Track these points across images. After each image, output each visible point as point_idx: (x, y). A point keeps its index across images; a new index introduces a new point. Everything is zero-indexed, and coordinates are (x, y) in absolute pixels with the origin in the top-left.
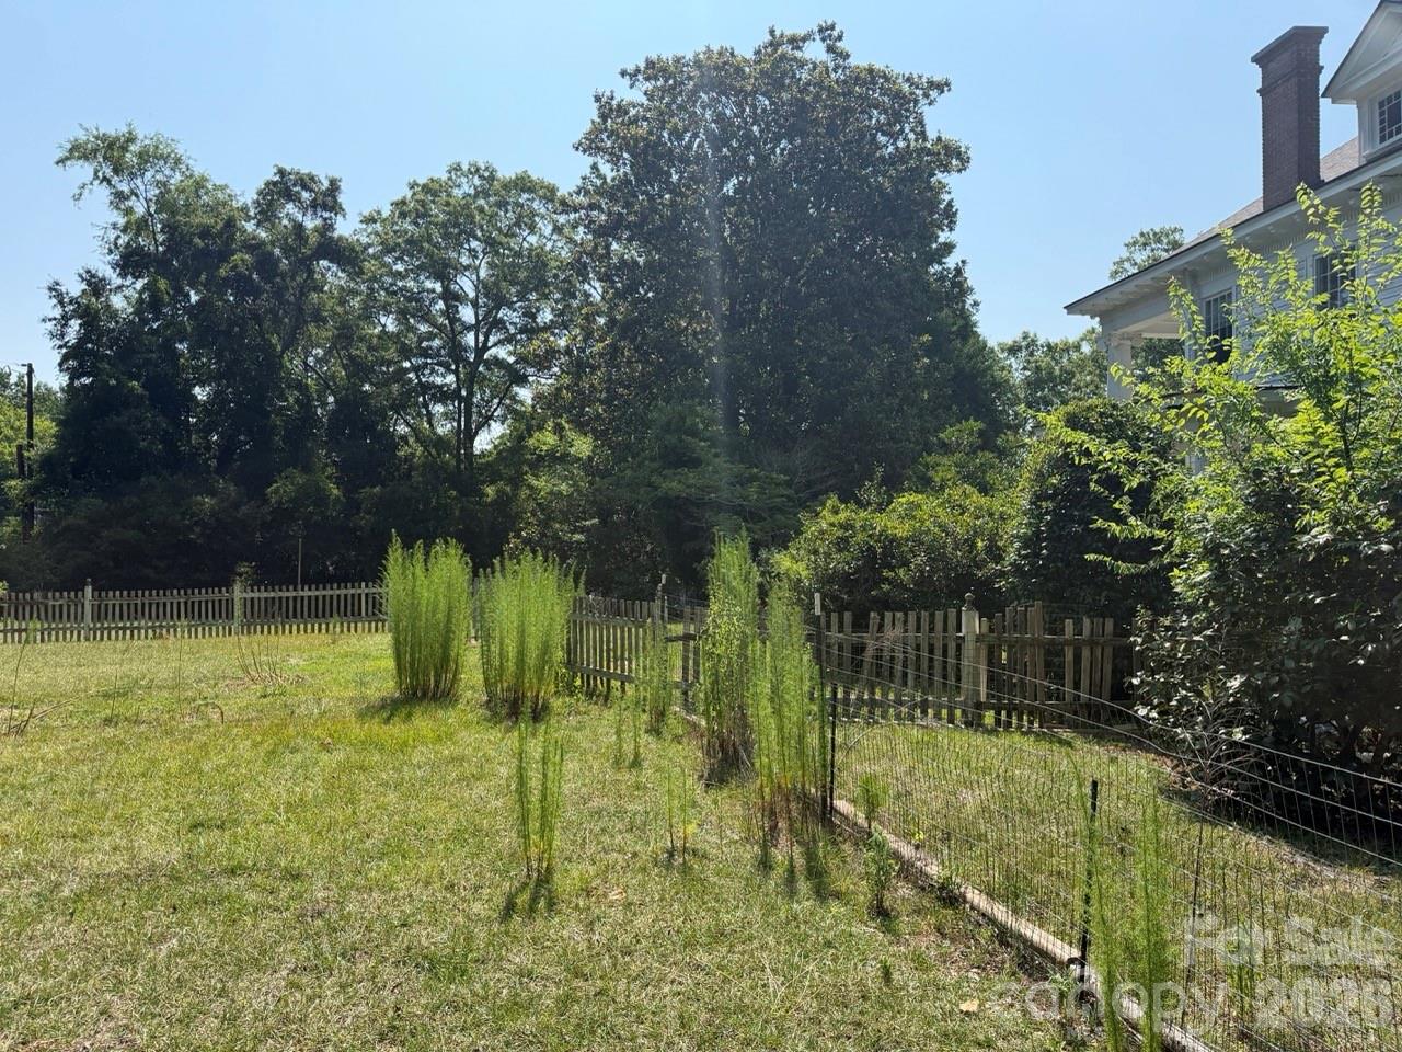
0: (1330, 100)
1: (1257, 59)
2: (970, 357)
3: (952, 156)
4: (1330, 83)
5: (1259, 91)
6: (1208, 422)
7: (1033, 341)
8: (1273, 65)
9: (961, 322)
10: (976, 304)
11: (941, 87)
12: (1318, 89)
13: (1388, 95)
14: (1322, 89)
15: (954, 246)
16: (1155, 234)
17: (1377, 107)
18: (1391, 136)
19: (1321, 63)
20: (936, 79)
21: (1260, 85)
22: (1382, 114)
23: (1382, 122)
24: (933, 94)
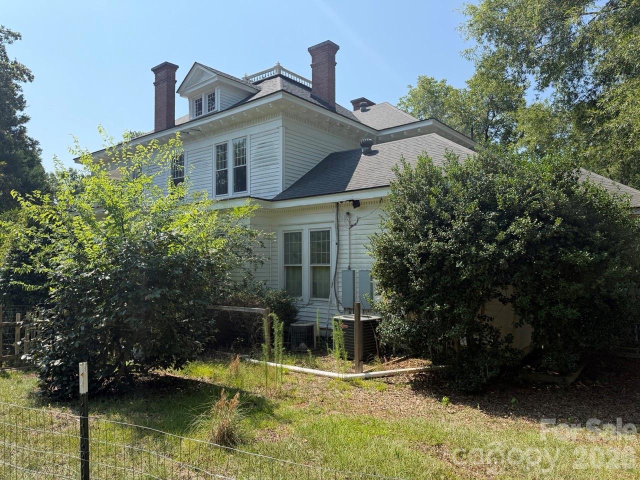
0: (179, 94)
1: (153, 70)
2: (34, 177)
3: (23, 73)
4: (179, 88)
5: (154, 83)
6: (58, 221)
7: (74, 173)
8: (159, 75)
9: (29, 158)
10: (40, 150)
11: (17, 36)
12: (175, 89)
13: (199, 98)
14: (176, 89)
15: (28, 119)
16: (136, 134)
17: (195, 102)
18: (199, 115)
19: (176, 79)
20: (13, 31)
21: (154, 81)
22: (196, 105)
23: (196, 108)
24: (11, 38)
